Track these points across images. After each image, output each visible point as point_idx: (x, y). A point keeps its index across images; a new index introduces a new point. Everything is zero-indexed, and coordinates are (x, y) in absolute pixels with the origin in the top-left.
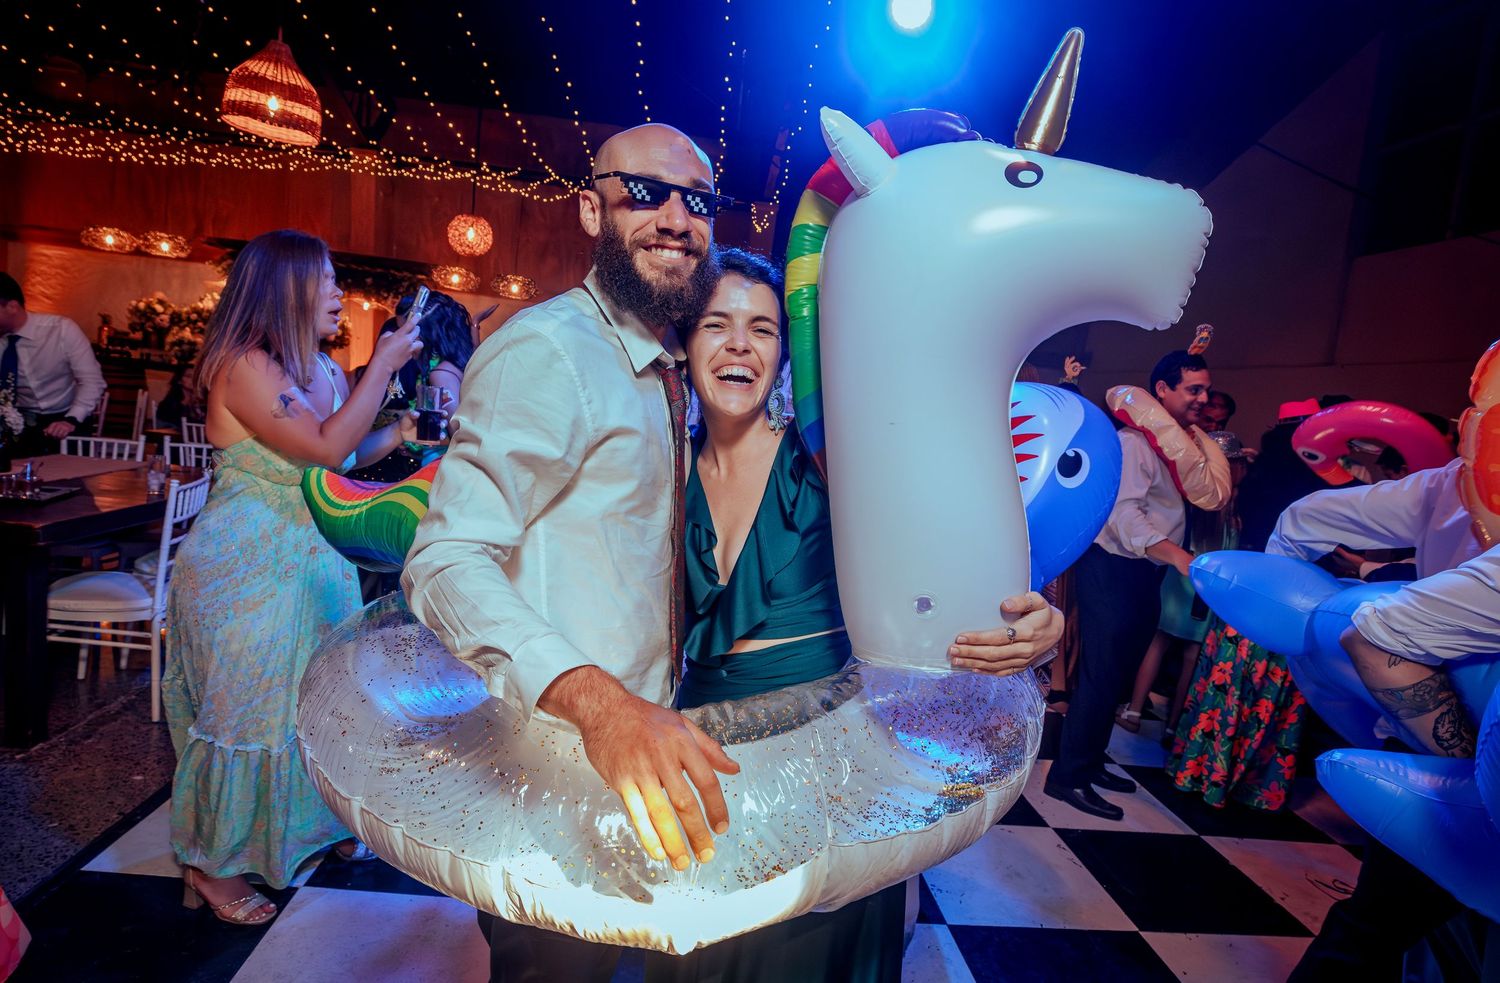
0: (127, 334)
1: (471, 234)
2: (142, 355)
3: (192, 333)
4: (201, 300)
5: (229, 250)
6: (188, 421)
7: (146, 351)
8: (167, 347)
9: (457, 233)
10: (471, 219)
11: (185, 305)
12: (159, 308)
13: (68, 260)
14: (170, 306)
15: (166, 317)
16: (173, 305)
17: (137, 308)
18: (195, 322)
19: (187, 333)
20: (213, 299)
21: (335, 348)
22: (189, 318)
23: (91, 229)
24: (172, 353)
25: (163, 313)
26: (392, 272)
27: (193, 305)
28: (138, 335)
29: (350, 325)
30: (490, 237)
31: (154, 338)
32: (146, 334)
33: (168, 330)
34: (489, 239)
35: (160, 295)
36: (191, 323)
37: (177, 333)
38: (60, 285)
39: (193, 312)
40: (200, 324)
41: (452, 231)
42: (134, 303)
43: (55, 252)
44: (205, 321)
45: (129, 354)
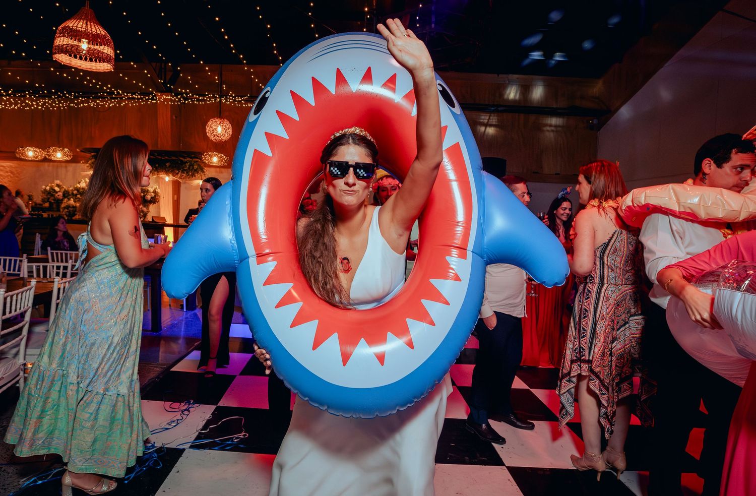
0: (41, 205)
1: (219, 129)
2: (49, 215)
3: (75, 202)
4: (79, 183)
5: (93, 154)
6: (51, 250)
7: (51, 213)
8: (62, 210)
9: (211, 129)
10: (218, 121)
11: (71, 186)
12: (57, 189)
13: (14, 168)
14: (63, 188)
15: (61, 194)
16: (65, 187)
17: (45, 189)
18: (76, 195)
19: (72, 202)
20: (86, 182)
21: (151, 204)
22: (73, 193)
23: (20, 149)
24: (64, 213)
25: (59, 192)
26: (181, 158)
27: (75, 186)
28: (47, 205)
29: (158, 191)
30: (230, 130)
31: (55, 206)
32: (51, 204)
33: (62, 200)
34: (230, 131)
35: (58, 182)
36: (74, 196)
37: (67, 201)
38: (10, 181)
39: (75, 190)
40: (78, 196)
41: (208, 128)
42: (44, 187)
43: (9, 164)
44: (81, 194)
45: (42, 215)
